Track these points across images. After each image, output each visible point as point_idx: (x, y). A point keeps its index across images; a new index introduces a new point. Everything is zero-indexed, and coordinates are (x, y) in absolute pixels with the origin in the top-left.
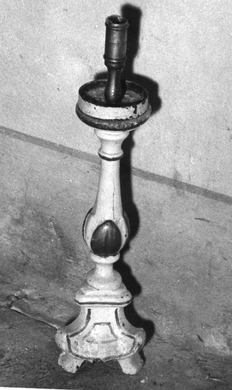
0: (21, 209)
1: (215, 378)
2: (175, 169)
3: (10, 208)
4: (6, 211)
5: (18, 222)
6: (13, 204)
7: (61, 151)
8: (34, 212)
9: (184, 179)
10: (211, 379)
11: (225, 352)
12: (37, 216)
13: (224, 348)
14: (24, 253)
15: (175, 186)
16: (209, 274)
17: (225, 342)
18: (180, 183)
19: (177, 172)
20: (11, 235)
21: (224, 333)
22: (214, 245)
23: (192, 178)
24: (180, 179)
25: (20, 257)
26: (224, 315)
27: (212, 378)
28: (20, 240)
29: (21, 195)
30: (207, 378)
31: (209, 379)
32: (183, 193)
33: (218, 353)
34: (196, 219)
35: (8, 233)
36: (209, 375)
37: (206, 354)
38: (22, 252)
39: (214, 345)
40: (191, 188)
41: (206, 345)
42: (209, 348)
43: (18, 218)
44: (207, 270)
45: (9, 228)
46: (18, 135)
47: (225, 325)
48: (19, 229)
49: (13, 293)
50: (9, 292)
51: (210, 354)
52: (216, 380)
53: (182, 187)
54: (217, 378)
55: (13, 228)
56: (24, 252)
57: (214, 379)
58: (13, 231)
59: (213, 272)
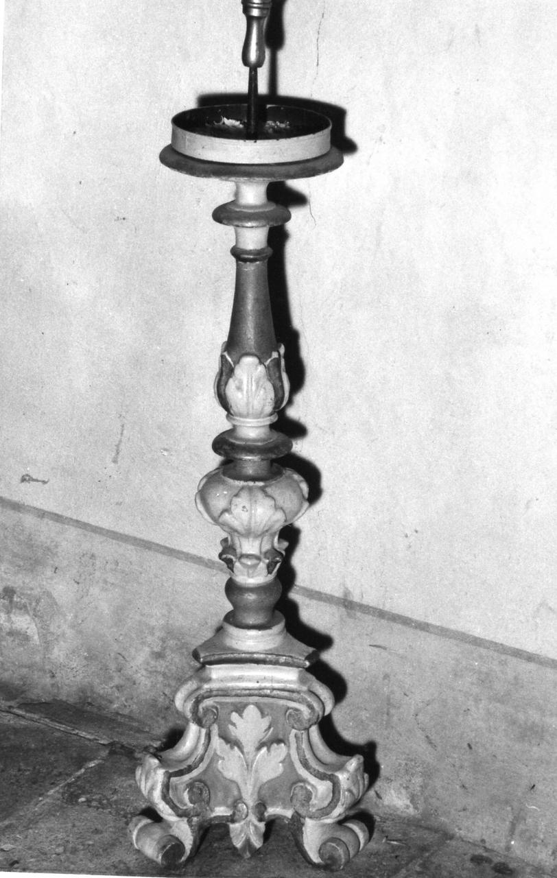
0: (163, 640)
1: (394, 841)
2: (344, 585)
3: (149, 639)
4: (143, 643)
5: (159, 656)
6: (153, 634)
7: (210, 567)
8: (179, 643)
9: (356, 598)
10: (389, 842)
11: (408, 811)
12: (181, 648)
13: (407, 806)
14: (166, 695)
15: (346, 607)
16: (388, 714)
17: (408, 798)
18: (351, 603)
19: (347, 589)
20: (151, 672)
21: (407, 788)
22: (392, 677)
23: (364, 595)
24: (350, 598)
25: (161, 699)
26: (406, 764)
27: (391, 840)
28: (160, 678)
29: (162, 622)
30: (384, 841)
31: (386, 842)
32: (355, 615)
33: (399, 813)
34: (370, 645)
35: (146, 670)
36: (387, 837)
37: (385, 814)
38: (164, 693)
39: (394, 803)
40: (365, 609)
41: (386, 803)
42: (389, 806)
43: (159, 650)
44: (385, 710)
45: (148, 664)
46: (159, 548)
47: (408, 778)
48: (161, 665)
49: (152, 743)
50: (147, 743)
51: (391, 814)
52: (395, 843)
53: (352, 608)
54: (396, 841)
55: (153, 663)
56: (166, 693)
57: (392, 842)
58: (152, 667)
59: (393, 711)
